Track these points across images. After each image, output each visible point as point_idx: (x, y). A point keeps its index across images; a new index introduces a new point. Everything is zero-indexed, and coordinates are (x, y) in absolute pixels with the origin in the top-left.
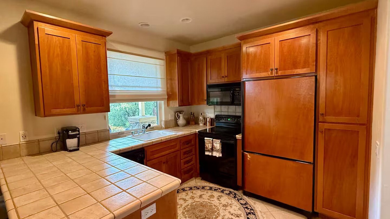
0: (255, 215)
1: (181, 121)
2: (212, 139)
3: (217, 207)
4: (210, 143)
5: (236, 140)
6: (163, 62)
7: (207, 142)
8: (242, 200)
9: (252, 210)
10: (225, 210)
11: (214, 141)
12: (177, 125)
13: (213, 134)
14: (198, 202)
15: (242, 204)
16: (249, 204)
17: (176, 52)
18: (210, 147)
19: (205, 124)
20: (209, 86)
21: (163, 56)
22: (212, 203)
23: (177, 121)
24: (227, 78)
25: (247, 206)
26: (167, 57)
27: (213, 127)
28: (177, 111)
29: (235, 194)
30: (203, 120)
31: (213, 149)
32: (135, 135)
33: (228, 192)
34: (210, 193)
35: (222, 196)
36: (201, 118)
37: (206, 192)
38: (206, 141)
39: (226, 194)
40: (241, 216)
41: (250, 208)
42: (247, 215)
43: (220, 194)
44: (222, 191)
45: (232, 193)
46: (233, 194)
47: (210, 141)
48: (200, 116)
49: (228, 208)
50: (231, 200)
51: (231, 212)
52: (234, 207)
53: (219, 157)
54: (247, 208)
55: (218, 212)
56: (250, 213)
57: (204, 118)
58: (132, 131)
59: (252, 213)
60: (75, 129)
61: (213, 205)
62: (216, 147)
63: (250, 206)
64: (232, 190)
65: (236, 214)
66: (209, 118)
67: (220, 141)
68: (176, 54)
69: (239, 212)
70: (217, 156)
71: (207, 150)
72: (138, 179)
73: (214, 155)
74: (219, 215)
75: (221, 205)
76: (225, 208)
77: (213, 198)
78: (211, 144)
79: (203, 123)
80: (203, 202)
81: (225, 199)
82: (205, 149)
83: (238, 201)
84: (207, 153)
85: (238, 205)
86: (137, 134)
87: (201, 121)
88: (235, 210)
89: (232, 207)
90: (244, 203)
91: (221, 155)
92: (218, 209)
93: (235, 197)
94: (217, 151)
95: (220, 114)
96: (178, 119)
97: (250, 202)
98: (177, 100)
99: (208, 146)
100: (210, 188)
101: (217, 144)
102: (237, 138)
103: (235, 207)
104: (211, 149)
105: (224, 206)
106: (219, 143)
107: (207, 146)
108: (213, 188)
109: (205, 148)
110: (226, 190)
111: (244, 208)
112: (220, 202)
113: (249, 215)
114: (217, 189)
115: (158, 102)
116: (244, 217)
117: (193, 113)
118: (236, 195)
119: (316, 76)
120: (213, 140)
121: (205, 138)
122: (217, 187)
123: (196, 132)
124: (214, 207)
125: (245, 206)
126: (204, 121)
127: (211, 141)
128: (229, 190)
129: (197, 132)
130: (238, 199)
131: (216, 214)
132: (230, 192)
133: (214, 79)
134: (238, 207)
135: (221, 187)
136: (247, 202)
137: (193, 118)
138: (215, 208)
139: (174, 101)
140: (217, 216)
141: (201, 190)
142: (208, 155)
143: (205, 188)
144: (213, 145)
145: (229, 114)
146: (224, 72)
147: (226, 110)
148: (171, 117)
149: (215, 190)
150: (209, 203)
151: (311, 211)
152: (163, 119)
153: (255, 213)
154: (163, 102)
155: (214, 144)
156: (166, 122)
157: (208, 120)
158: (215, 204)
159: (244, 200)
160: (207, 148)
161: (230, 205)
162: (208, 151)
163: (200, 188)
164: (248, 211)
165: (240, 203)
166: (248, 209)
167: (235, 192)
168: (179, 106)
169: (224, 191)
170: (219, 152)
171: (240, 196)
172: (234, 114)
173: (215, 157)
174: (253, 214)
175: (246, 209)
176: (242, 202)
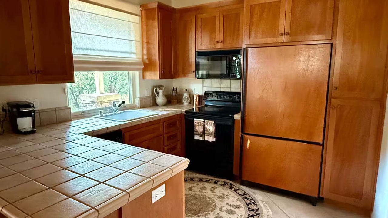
0: (256, 205)
1: (160, 99)
2: (203, 120)
3: (212, 199)
4: (201, 125)
5: (234, 120)
6: (137, 19)
7: (198, 124)
8: (239, 190)
9: (253, 200)
10: (222, 201)
11: (206, 123)
12: (154, 104)
13: (204, 114)
14: (188, 195)
15: (240, 195)
16: (249, 194)
17: (157, 6)
18: (201, 130)
19: (191, 102)
20: (199, 54)
21: (137, 10)
22: (205, 196)
23: (156, 98)
24: (222, 43)
25: (246, 196)
26: (143, 12)
27: (201, 106)
28: (155, 85)
29: (231, 184)
30: (189, 97)
31: (205, 132)
32: (104, 115)
33: (222, 183)
34: (201, 185)
35: (216, 187)
36: (186, 95)
37: (196, 184)
38: (195, 123)
39: (220, 185)
40: (241, 207)
41: (250, 198)
42: (248, 205)
43: (213, 185)
44: (216, 183)
45: (227, 184)
46: (229, 185)
47: (201, 123)
48: (185, 92)
49: (225, 199)
50: (227, 191)
51: (229, 204)
52: (231, 198)
53: (212, 142)
54: (246, 198)
55: (214, 204)
56: (250, 203)
57: (190, 95)
58: (100, 110)
59: (252, 203)
60: (29, 105)
61: (207, 197)
62: (209, 130)
63: (250, 196)
64: (226, 181)
65: (235, 205)
66: (196, 95)
67: (213, 122)
68: (157, 9)
69: (238, 203)
70: (211, 141)
71: (196, 134)
72: (137, 160)
73: (206, 139)
74: (216, 207)
75: (216, 197)
76: (221, 200)
77: (206, 190)
78: (203, 127)
79: (189, 101)
80: (195, 194)
81: (220, 190)
82: (195, 133)
83: (236, 192)
84: (196, 138)
85: (236, 196)
86: (107, 114)
87: (186, 98)
88: (233, 201)
89: (230, 198)
90: (243, 193)
91: (214, 140)
92: (213, 201)
93: (231, 188)
94: (210, 134)
95: (211, 90)
96: (157, 96)
97: (249, 192)
98: (157, 70)
99: (199, 128)
100: (200, 179)
101: (211, 126)
102: (235, 118)
103: (233, 198)
104: (202, 132)
105: (220, 197)
106: (213, 124)
107: (197, 128)
108: (203, 179)
109: (194, 131)
110: (219, 181)
111: (243, 198)
112: (215, 194)
113: (250, 205)
114: (209, 181)
115: (131, 72)
116: (245, 208)
117: (176, 89)
118: (232, 186)
119: (332, 44)
120: (205, 121)
121: (195, 119)
122: (208, 177)
123: (182, 111)
124: (208, 199)
125: (244, 195)
126: (189, 99)
127: (203, 122)
128: (224, 181)
129: (184, 113)
130: (235, 190)
131: (212, 206)
132: (225, 182)
133: (205, 45)
134: (237, 198)
135: (213, 178)
136: (246, 192)
137: (176, 95)
138: (210, 201)
139: (153, 72)
140: (214, 208)
141: (189, 182)
142: (198, 140)
143: (194, 180)
144: (204, 127)
145: (223, 90)
146: (219, 36)
147: (218, 85)
148: (147, 93)
149: (206, 181)
150: (202, 195)
151: (316, 196)
152: (138, 95)
153: (256, 203)
154: (137, 73)
155: (206, 126)
156: (141, 99)
157: (195, 98)
158: (209, 196)
159: (242, 190)
160: (197, 131)
161: (227, 196)
162: (199, 135)
163: (188, 180)
164: (248, 201)
165: (238, 194)
166: (248, 199)
167: (231, 182)
168: (159, 79)
169: (217, 181)
170: (212, 135)
171: (237, 186)
172: (228, 90)
173: (208, 142)
174: (254, 204)
175: (245, 200)
176: (239, 192)
